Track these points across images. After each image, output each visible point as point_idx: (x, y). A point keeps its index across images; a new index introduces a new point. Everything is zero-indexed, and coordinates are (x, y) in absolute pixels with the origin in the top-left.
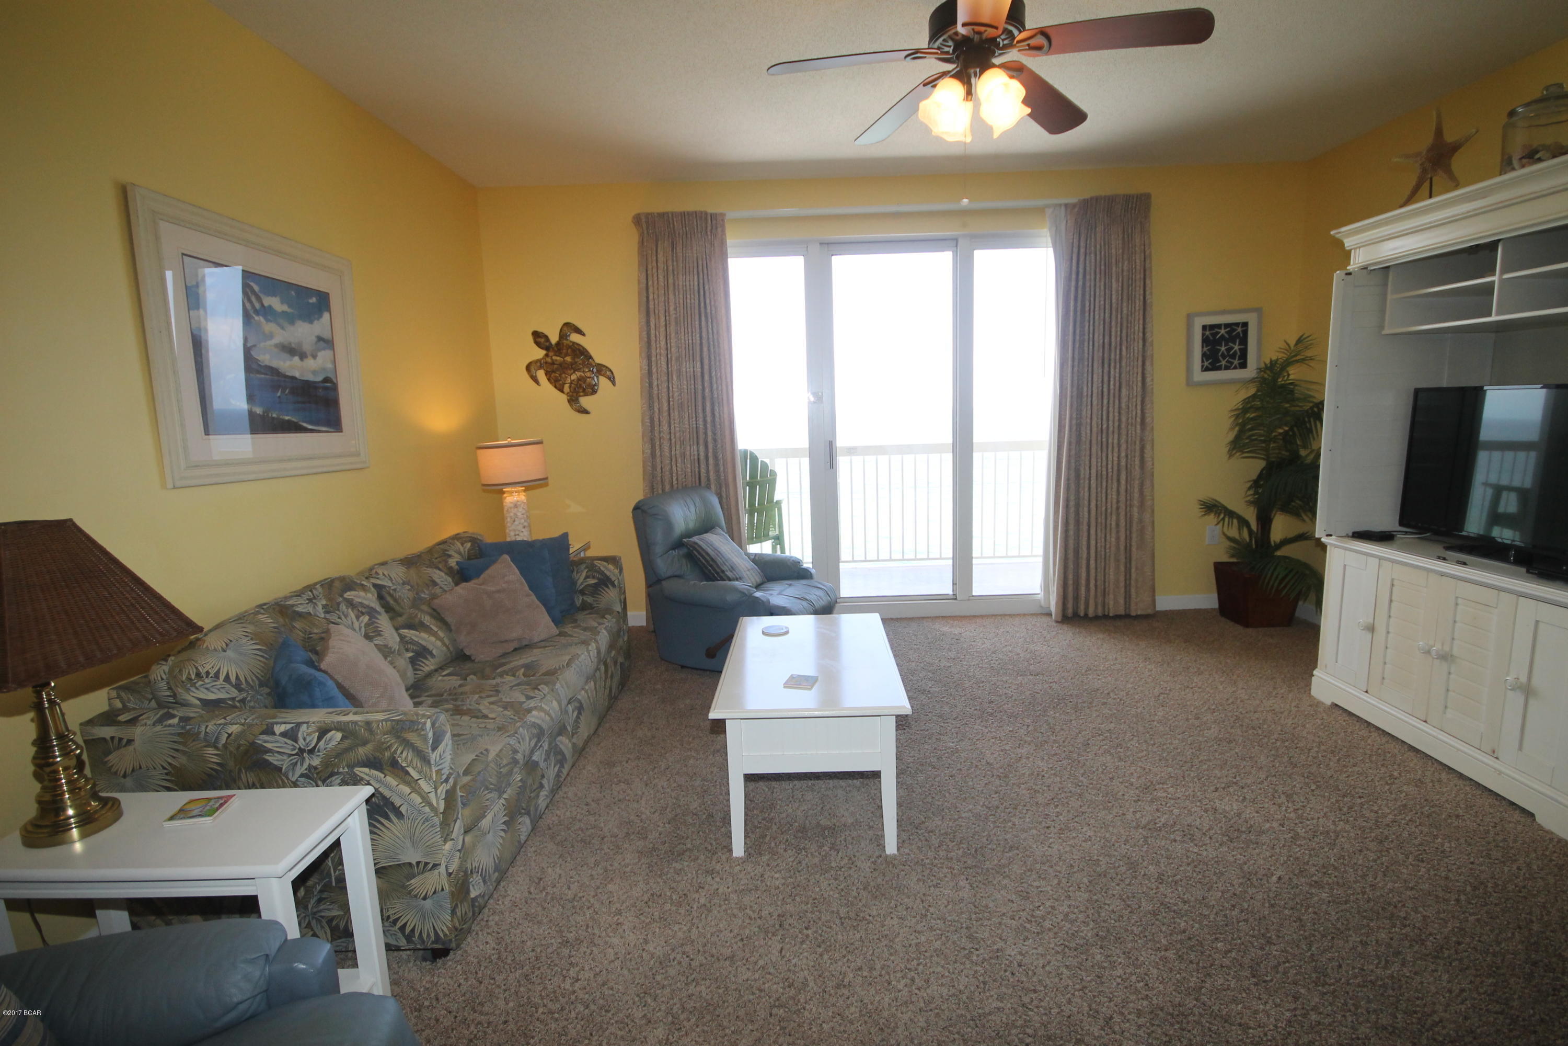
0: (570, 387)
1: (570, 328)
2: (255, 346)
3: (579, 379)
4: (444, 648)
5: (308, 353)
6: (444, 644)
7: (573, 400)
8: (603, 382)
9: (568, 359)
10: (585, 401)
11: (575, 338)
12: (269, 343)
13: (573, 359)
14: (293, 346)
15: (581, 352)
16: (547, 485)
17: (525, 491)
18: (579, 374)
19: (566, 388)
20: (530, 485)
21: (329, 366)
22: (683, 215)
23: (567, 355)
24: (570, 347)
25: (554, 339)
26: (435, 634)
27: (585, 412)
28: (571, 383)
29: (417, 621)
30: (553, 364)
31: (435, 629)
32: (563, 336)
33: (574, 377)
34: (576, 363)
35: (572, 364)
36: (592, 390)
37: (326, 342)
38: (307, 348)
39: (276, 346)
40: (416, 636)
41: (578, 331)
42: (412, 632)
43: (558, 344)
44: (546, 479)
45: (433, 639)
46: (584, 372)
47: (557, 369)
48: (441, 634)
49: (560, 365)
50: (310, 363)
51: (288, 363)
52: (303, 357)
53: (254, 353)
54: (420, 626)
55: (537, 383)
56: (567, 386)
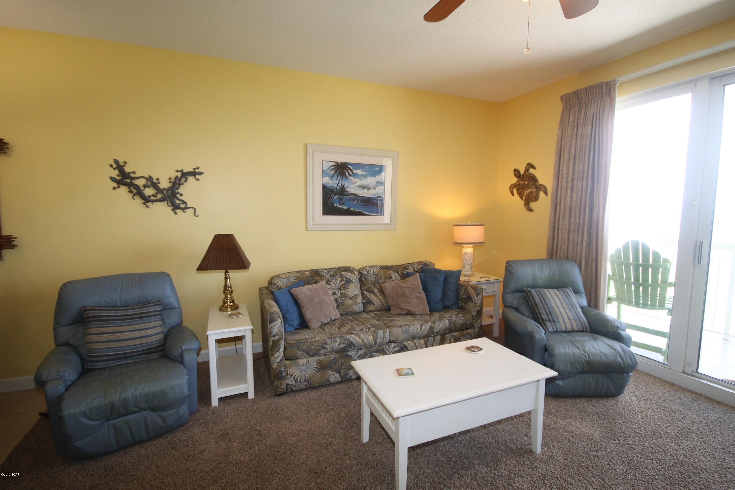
0: (525, 197)
1: (530, 166)
2: (347, 187)
3: (529, 193)
4: (381, 304)
5: (372, 188)
6: (380, 300)
7: (527, 204)
8: (542, 194)
9: (526, 182)
10: (533, 205)
11: (531, 171)
12: (354, 185)
13: (528, 182)
14: (365, 186)
15: (533, 179)
16: (483, 245)
17: (472, 247)
18: (530, 190)
19: (524, 198)
20: (475, 245)
21: (381, 191)
22: (587, 89)
23: (526, 180)
24: (528, 176)
25: (522, 172)
27: (531, 210)
28: (526, 195)
29: (371, 289)
30: (520, 185)
31: (378, 295)
32: (527, 170)
33: (527, 192)
34: (529, 184)
35: (527, 185)
36: (536, 198)
37: (381, 184)
38: (371, 186)
39: (357, 186)
40: (369, 295)
41: (534, 168)
42: (368, 293)
43: (523, 174)
44: (483, 242)
45: (376, 298)
46: (532, 189)
47: (521, 188)
48: (380, 297)
49: (522, 185)
50: (372, 191)
51: (361, 192)
52: (369, 189)
53: (347, 189)
54: (372, 292)
55: (513, 195)
56: (524, 196)
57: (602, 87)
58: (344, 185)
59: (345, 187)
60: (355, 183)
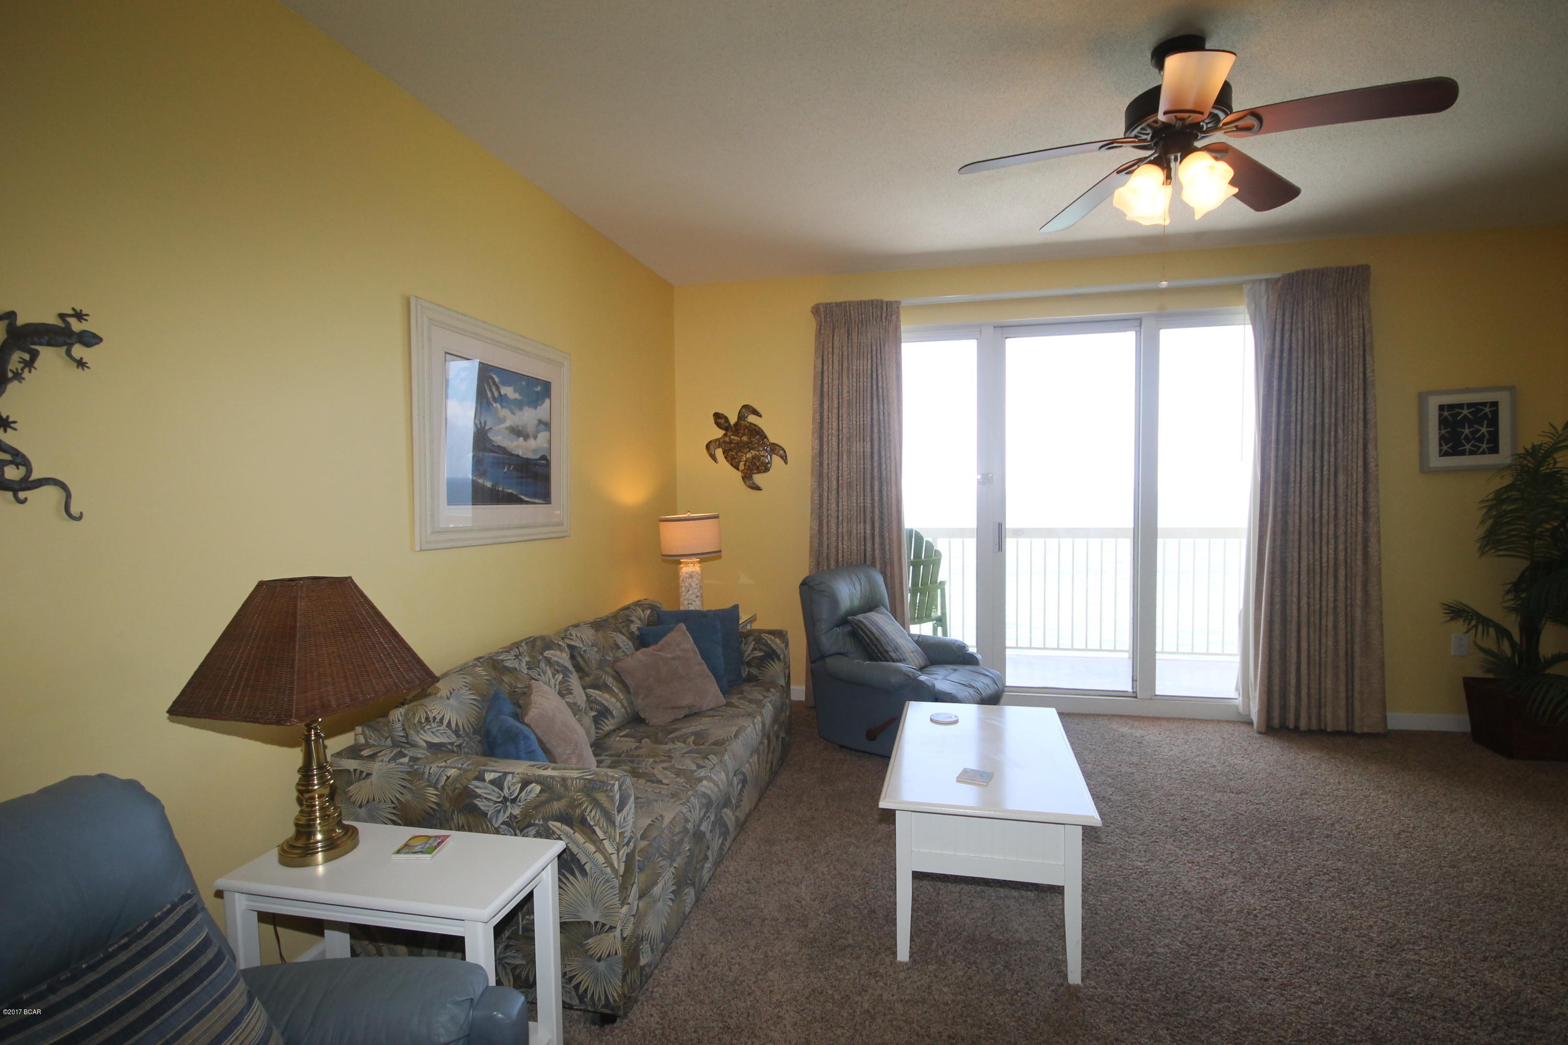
0: (745, 465)
1: (748, 410)
2: (491, 429)
3: (753, 458)
4: (623, 710)
5: (530, 434)
6: (623, 705)
7: (747, 477)
9: (745, 438)
10: (758, 478)
11: (752, 419)
12: (503, 426)
13: (750, 438)
14: (520, 428)
15: (757, 433)
16: (720, 557)
17: (699, 562)
18: (753, 452)
19: (742, 466)
20: (705, 557)
21: (546, 445)
22: (860, 303)
23: (744, 434)
24: (746, 427)
25: (733, 420)
26: (615, 695)
27: (758, 488)
28: (746, 461)
29: (601, 681)
30: (731, 443)
31: (616, 690)
32: (741, 417)
33: (749, 455)
34: (752, 442)
35: (748, 444)
36: (765, 468)
37: (545, 425)
38: (531, 429)
39: (507, 428)
40: (600, 696)
41: (756, 413)
42: (597, 692)
43: (736, 424)
44: (720, 551)
45: (614, 700)
46: (759, 451)
47: (734, 448)
48: (621, 696)
49: (737, 444)
50: (532, 443)
51: (515, 443)
52: (526, 437)
53: (490, 435)
54: (603, 687)
55: (713, 457)
56: (742, 464)
58: (485, 423)
59: (487, 428)
60: (502, 420)
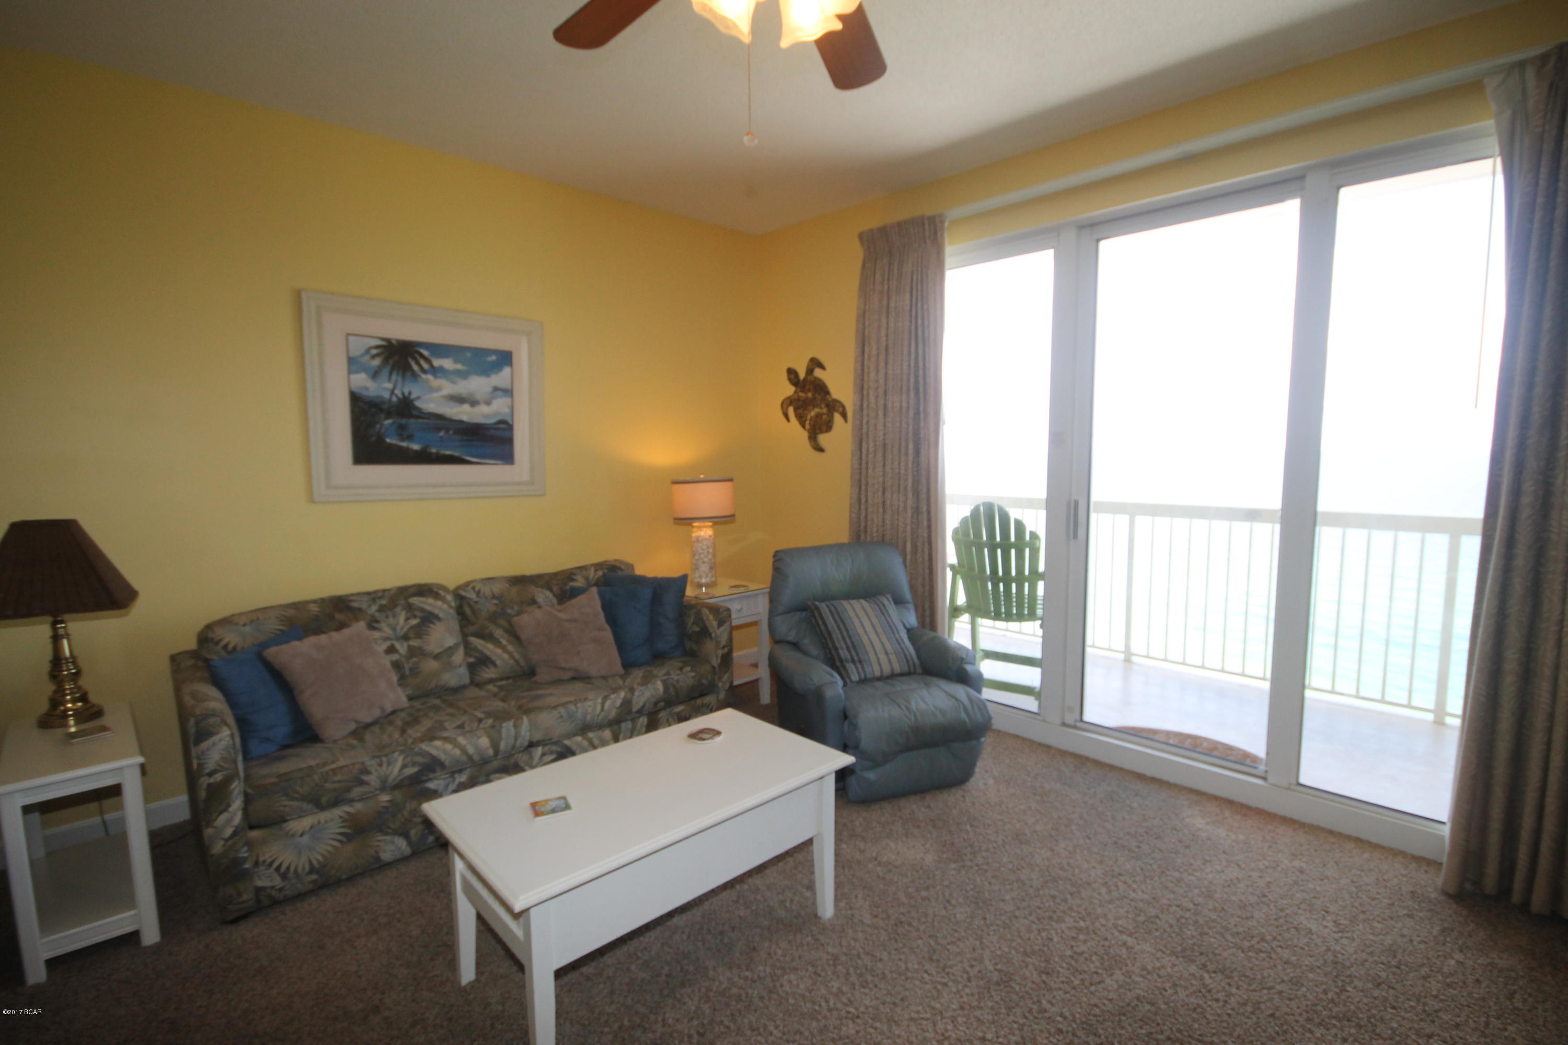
0: (810, 424)
1: (815, 363)
2: (418, 397)
3: (816, 416)
4: (512, 662)
5: (481, 401)
6: (512, 657)
7: (813, 438)
8: (837, 417)
9: (810, 395)
10: (823, 439)
11: (818, 373)
12: (435, 395)
13: (813, 395)
14: (464, 395)
15: (821, 389)
16: (732, 522)
17: (711, 526)
18: (817, 410)
19: (807, 426)
20: (719, 521)
21: (506, 410)
23: (809, 390)
24: (812, 383)
25: (802, 375)
26: (504, 648)
27: (820, 449)
28: (811, 420)
29: (488, 632)
30: (798, 400)
31: (504, 642)
32: (810, 371)
33: (813, 413)
34: (815, 398)
35: (813, 400)
36: (828, 427)
37: (508, 392)
38: (478, 397)
39: (445, 397)
40: (483, 646)
41: (822, 367)
42: (479, 641)
43: (805, 379)
44: (733, 516)
45: (499, 651)
46: (821, 408)
47: (801, 406)
48: (510, 648)
49: (803, 400)
50: (483, 409)
51: (456, 410)
52: (474, 403)
53: (418, 404)
54: (490, 638)
55: (788, 419)
56: (807, 422)
57: (923, 224)
58: (410, 393)
59: (412, 397)
60: (439, 389)
